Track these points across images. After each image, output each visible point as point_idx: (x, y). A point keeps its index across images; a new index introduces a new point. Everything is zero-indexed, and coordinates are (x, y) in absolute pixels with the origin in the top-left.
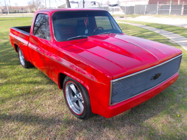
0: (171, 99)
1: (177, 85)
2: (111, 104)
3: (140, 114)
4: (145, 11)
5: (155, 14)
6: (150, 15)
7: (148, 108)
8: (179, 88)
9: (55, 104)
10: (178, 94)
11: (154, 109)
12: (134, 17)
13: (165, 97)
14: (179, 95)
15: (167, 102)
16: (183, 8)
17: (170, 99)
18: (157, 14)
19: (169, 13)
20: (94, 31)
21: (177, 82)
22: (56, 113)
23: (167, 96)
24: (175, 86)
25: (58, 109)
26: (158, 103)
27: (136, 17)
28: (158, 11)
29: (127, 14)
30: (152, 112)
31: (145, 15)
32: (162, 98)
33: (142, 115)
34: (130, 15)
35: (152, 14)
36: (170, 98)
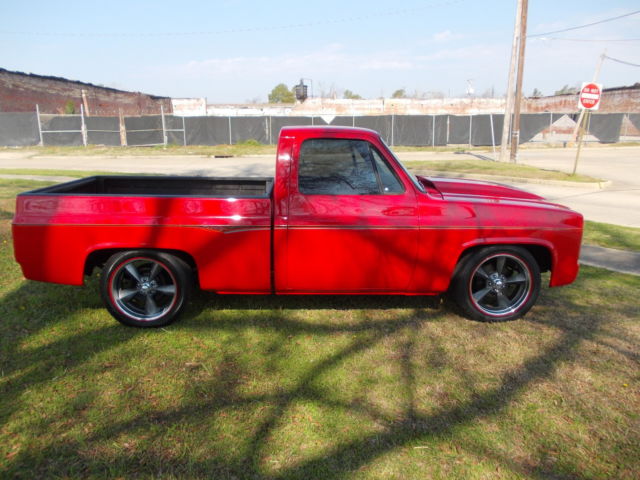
6: (17, 147)
16: (122, 128)
19: (82, 141)
28: (44, 134)
35: (25, 145)
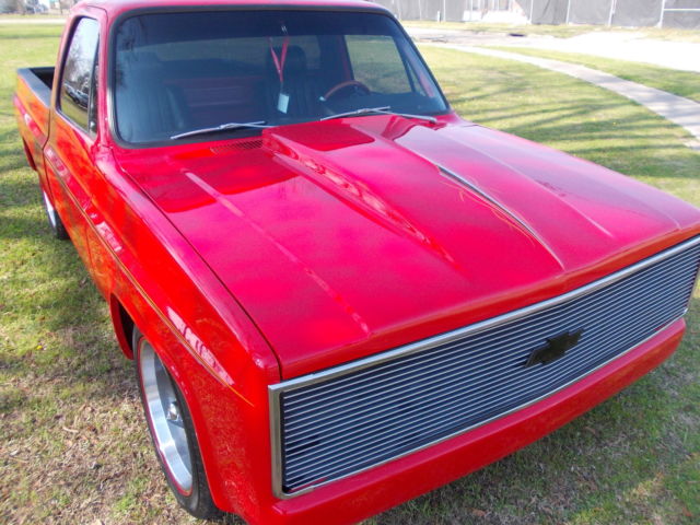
0: (641, 435)
1: (686, 363)
2: (286, 490)
3: (471, 507)
4: (612, 12)
5: (652, 24)
6: (632, 28)
7: (518, 481)
8: (690, 377)
9: (114, 419)
10: (679, 410)
11: (545, 485)
12: (563, 37)
13: (614, 420)
14: (683, 416)
15: (618, 450)
17: (634, 437)
18: (660, 24)
20: (322, 99)
21: (689, 345)
22: (98, 467)
23: (624, 418)
24: (673, 365)
25: (114, 444)
26: (576, 451)
27: (572, 34)
28: (665, 13)
29: (539, 24)
30: (534, 500)
31: (609, 30)
32: (601, 428)
33: (480, 513)
34: (550, 28)
35: (641, 26)
36: (635, 430)
